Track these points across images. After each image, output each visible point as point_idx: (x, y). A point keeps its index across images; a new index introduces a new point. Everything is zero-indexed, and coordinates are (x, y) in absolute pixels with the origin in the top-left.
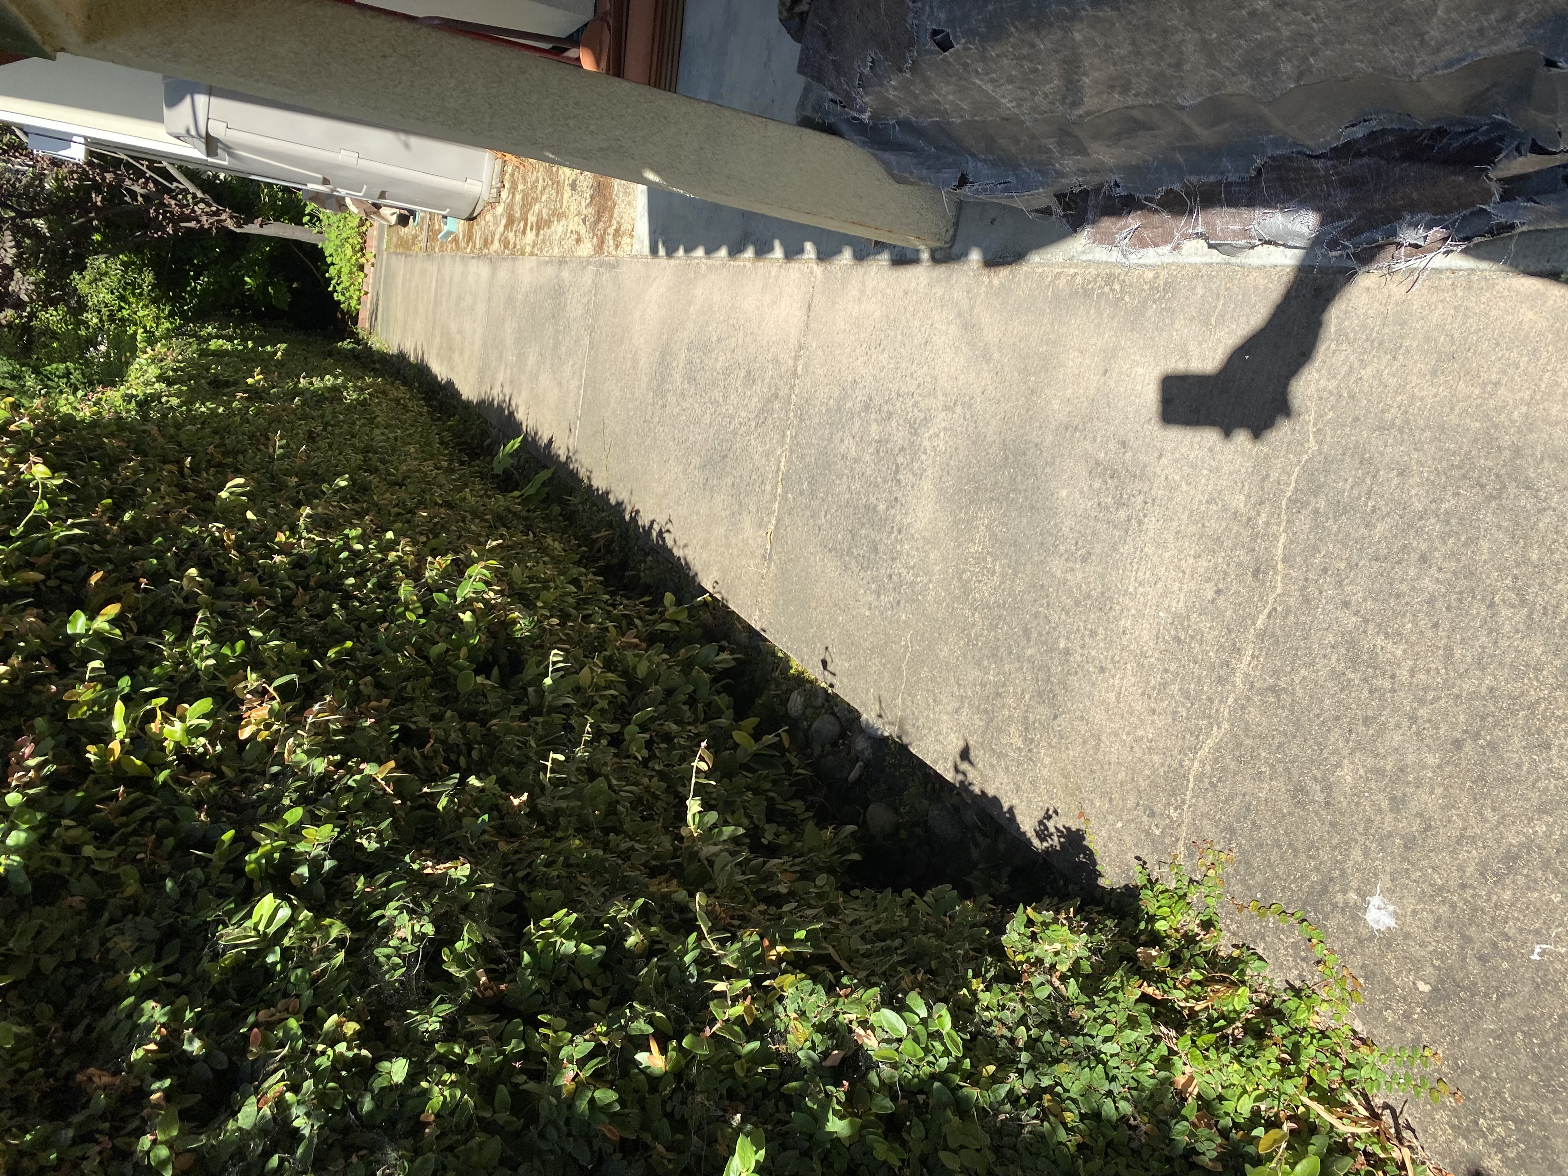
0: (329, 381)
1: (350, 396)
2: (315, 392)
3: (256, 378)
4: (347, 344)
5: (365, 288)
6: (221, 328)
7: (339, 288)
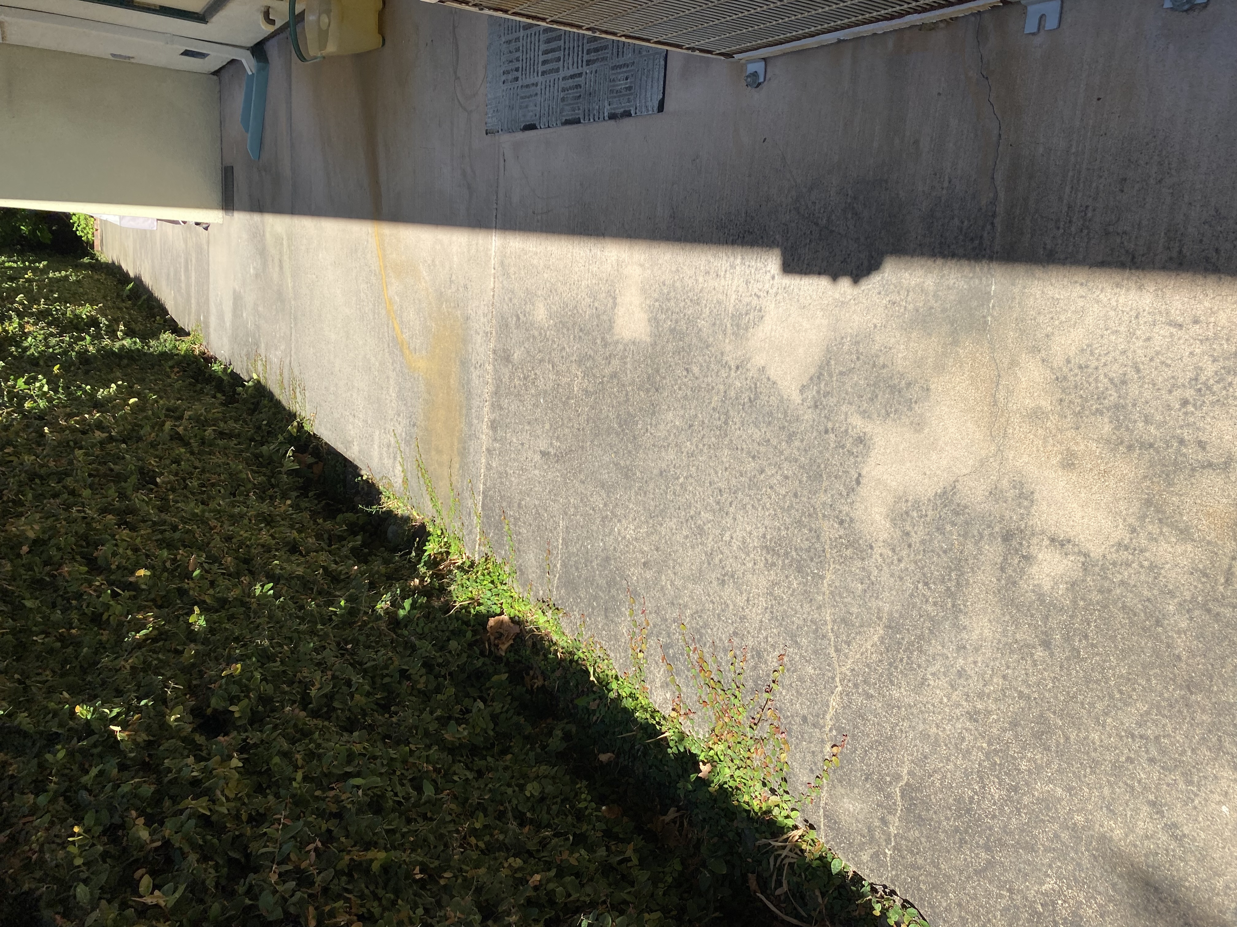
0: (63, 273)
1: (73, 278)
2: (56, 278)
3: (29, 274)
4: (86, 260)
5: (95, 227)
6: (9, 257)
7: (79, 228)
